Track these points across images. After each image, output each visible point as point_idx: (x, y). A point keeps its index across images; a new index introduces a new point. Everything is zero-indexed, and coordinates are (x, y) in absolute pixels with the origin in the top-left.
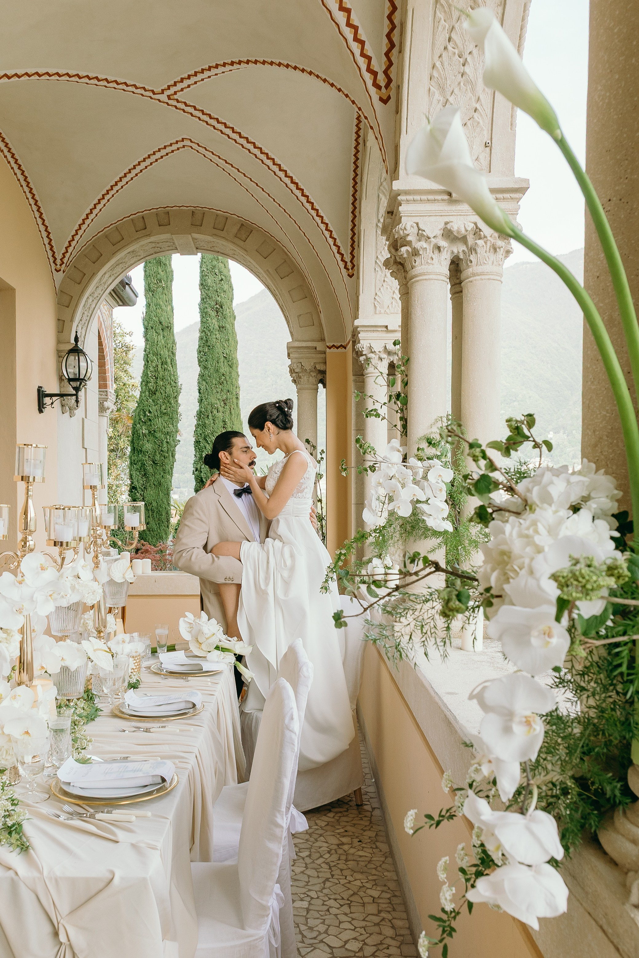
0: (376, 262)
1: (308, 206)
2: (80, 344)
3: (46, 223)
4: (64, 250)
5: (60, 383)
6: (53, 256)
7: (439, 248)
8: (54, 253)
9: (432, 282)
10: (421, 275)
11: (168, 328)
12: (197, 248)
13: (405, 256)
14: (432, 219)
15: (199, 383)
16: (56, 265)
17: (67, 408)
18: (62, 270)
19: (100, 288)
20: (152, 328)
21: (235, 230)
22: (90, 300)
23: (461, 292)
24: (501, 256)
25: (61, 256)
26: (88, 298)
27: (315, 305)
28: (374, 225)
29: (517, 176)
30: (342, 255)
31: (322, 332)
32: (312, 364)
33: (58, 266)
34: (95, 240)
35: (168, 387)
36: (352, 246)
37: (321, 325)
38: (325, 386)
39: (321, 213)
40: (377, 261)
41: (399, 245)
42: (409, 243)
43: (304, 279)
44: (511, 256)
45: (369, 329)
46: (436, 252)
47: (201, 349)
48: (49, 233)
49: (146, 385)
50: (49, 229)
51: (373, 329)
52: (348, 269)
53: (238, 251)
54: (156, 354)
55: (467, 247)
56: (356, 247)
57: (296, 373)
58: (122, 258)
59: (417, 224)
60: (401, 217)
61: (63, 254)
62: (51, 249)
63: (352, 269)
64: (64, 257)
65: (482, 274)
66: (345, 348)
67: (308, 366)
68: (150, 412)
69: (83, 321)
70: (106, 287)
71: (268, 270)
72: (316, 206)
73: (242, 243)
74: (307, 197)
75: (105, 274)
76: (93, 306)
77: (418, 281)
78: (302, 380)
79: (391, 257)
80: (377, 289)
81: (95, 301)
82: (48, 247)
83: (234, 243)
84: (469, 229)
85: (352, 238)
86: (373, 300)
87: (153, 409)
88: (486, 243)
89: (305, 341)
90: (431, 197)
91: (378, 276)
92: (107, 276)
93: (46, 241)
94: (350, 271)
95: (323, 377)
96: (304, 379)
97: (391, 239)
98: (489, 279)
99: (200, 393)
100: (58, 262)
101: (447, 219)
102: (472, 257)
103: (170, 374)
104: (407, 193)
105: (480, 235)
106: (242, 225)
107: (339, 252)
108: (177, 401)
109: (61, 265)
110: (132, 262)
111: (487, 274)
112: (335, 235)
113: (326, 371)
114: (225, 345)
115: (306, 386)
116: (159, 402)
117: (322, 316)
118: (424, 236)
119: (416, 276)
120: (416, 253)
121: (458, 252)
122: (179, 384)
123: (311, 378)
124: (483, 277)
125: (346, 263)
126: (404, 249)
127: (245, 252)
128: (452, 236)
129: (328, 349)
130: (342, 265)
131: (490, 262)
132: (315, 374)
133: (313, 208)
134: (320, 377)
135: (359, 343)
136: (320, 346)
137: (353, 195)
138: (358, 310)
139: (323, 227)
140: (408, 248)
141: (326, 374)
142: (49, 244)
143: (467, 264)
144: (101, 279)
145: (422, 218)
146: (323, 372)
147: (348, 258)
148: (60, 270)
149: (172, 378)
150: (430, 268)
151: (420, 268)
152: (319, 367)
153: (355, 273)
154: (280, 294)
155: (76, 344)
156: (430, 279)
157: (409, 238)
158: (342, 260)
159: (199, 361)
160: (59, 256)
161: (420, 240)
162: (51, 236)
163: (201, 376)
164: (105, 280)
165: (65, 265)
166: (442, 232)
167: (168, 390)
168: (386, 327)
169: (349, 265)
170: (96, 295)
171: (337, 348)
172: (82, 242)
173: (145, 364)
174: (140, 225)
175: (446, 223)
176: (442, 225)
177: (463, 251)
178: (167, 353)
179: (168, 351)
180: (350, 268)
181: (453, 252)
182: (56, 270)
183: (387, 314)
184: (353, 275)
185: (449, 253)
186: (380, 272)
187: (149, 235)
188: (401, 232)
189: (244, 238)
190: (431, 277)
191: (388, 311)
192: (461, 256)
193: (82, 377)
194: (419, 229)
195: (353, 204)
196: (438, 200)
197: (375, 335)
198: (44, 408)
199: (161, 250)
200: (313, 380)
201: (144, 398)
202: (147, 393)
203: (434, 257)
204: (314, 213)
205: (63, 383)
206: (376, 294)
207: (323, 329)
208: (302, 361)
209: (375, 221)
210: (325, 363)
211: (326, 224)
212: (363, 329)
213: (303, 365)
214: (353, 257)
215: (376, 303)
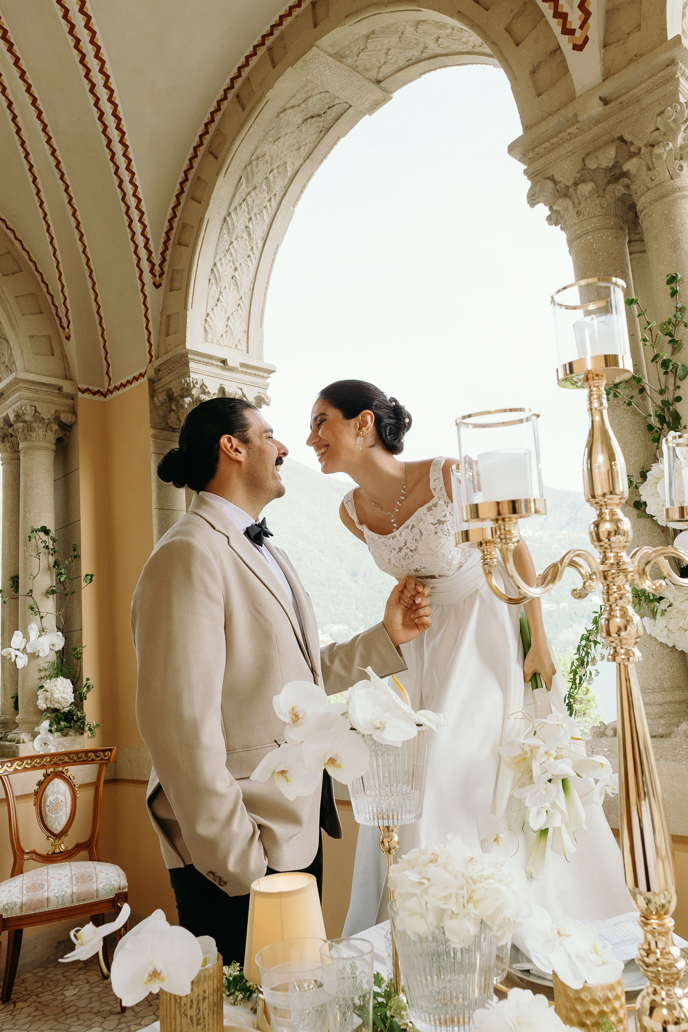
0: (213, 270)
28: (222, 218)
30: (150, 253)
31: (67, 367)
32: (53, 412)
36: (165, 243)
37: (66, 358)
40: (215, 270)
45: (202, 359)
51: (206, 361)
52: (154, 276)
63: (161, 275)
66: (105, 396)
67: (47, 413)
78: (34, 434)
80: (210, 308)
85: (167, 233)
86: (203, 322)
89: (42, 375)
91: (212, 291)
94: (157, 278)
96: (39, 432)
115: (42, 444)
117: (72, 343)
119: (682, 189)
120: (682, 155)
123: (49, 432)
125: (153, 265)
129: (80, 394)
130: (145, 266)
135: (189, 375)
136: (67, 387)
147: (157, 260)
152: (63, 418)
153: (165, 282)
158: (149, 260)
168: (224, 361)
169: (156, 269)
171: (94, 394)
180: (157, 273)
183: (220, 345)
184: (160, 285)
186: (214, 286)
200: (51, 436)
206: (208, 315)
207: (68, 364)
208: (36, 404)
209: (224, 213)
210: (74, 413)
211: (139, 200)
212: (195, 358)
213: (36, 411)
214: (164, 260)
215: (207, 326)
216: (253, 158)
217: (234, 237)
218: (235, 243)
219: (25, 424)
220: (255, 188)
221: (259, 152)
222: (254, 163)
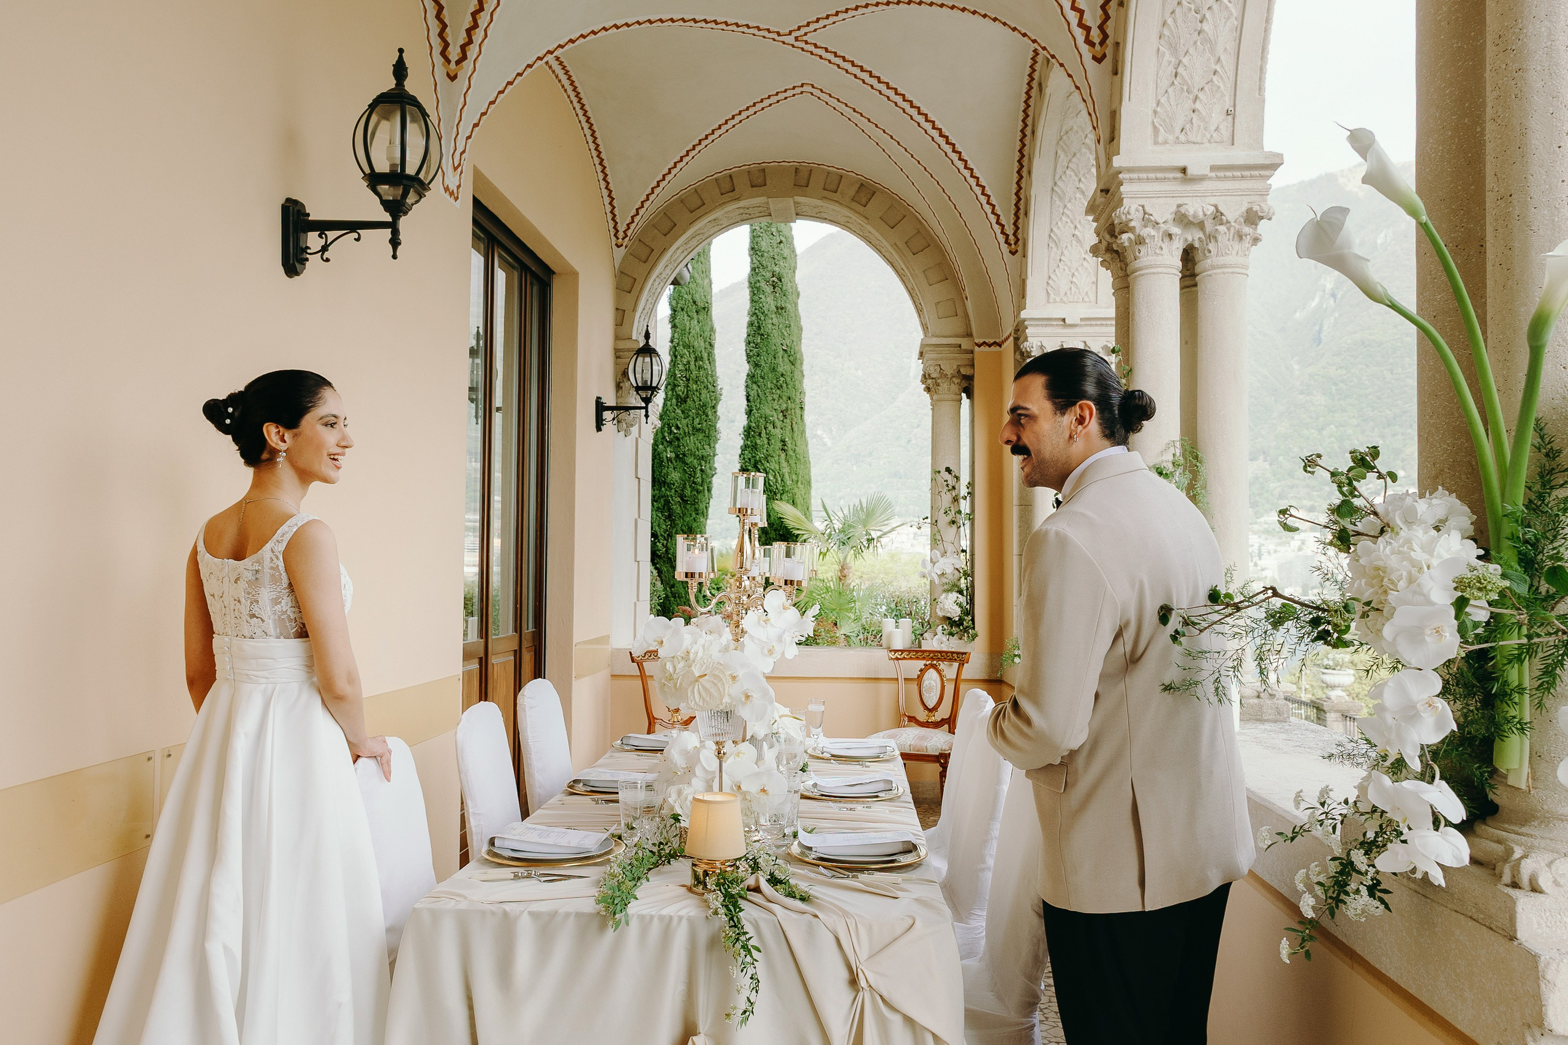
0: (1050, 235)
1: (960, 165)
2: (651, 342)
3: (611, 186)
4: (629, 220)
5: (617, 391)
6: (615, 228)
7: (1170, 236)
8: (616, 223)
9: (1161, 276)
10: (1147, 267)
11: (704, 310)
12: (797, 214)
13: (1126, 244)
14: (1161, 201)
15: (747, 386)
16: (618, 238)
17: (625, 425)
18: (624, 245)
19: (670, 266)
20: (683, 310)
21: (852, 192)
22: (657, 283)
23: (1195, 285)
24: (1247, 245)
25: (624, 227)
26: (655, 280)
27: (959, 289)
28: (1049, 189)
29: (1267, 148)
30: (1003, 226)
31: (968, 325)
32: (955, 367)
33: (620, 240)
34: (667, 205)
35: (704, 392)
36: (1016, 215)
37: (967, 315)
38: (970, 396)
39: (977, 173)
40: (1052, 235)
41: (1117, 230)
42: (1132, 230)
43: (944, 255)
44: (1260, 244)
45: (1040, 323)
46: (1167, 240)
47: (751, 339)
48: (613, 199)
49: (673, 390)
50: (614, 195)
51: (1045, 323)
52: (1010, 245)
53: (855, 217)
54: (687, 346)
55: (1204, 234)
56: (1022, 215)
57: (933, 378)
58: (700, 229)
59: (1143, 207)
60: (1123, 199)
61: (628, 225)
62: (613, 219)
63: (1016, 243)
64: (629, 228)
65: (1224, 266)
66: (1000, 346)
67: (949, 370)
68: (678, 428)
69: (646, 311)
70: (676, 265)
71: (895, 244)
72: (971, 164)
73: (861, 209)
74: (960, 153)
75: (677, 249)
76: (659, 290)
77: (1143, 275)
78: (940, 388)
79: (1100, 242)
80: (1051, 271)
81: (662, 284)
82: (610, 216)
83: (851, 209)
84: (1209, 213)
85: (1016, 205)
86: (1045, 285)
87: (683, 423)
88: (1229, 229)
89: (945, 337)
90: (1159, 175)
91: (1053, 254)
92: (679, 251)
93: (608, 208)
94: (1013, 246)
95: (970, 384)
96: (944, 385)
97: (1102, 221)
98: (1232, 273)
99: (748, 400)
100: (621, 235)
101: (1180, 201)
102: (1211, 246)
103: (708, 374)
104: (1130, 170)
105: (1221, 219)
106: (862, 185)
107: (998, 223)
108: (715, 412)
109: (623, 239)
110: (711, 233)
111: (1231, 266)
112: (993, 200)
113: (973, 376)
114: (785, 333)
115: (946, 397)
116: (690, 413)
117: (969, 304)
118: (1151, 221)
119: (1140, 269)
120: (1140, 241)
121: (1193, 240)
122: (719, 387)
123: (952, 385)
124: (1225, 270)
125: (1007, 236)
126: (1125, 237)
127: (865, 221)
128: (1186, 221)
129: (976, 348)
130: (1002, 239)
131: (1234, 253)
132: (959, 381)
133: (966, 167)
134: (965, 384)
135: (1026, 339)
136: (966, 344)
137: (1020, 151)
138: (1024, 297)
139: (978, 190)
140: (1130, 235)
141: (973, 380)
142: (612, 212)
143: (1205, 255)
144: (671, 256)
145: (1148, 200)
146: (969, 379)
147: (1010, 230)
148: (622, 245)
149: (710, 379)
150: (1159, 260)
151: (1145, 259)
152: (963, 371)
153: (1020, 249)
154: (911, 274)
155: (647, 342)
156: (1158, 273)
157: (1132, 224)
158: (1003, 232)
159: (748, 355)
160: (622, 228)
161: (1145, 226)
162: (615, 203)
163: (751, 377)
164: (676, 257)
165: (628, 238)
166: (1173, 216)
167: (703, 396)
168: (1064, 320)
169: (1012, 238)
170: (663, 276)
171: (990, 345)
172: (652, 209)
173: (672, 361)
174: (727, 186)
175: (1179, 206)
176: (1174, 209)
177: (1199, 238)
178: (702, 344)
179: (705, 342)
180: (1012, 242)
181: (1186, 240)
182: (616, 245)
183: (1064, 303)
184: (1017, 251)
185: (1181, 241)
186: (1055, 249)
187: (738, 199)
188: (1123, 217)
189: (864, 201)
190: (1160, 270)
191: (1065, 299)
192: (1197, 245)
193: (654, 385)
194: (1145, 213)
195: (1019, 161)
196: (1169, 179)
197: (1049, 330)
198: (603, 425)
199: (750, 217)
200: (955, 388)
201: (670, 408)
202: (674, 401)
203: (1163, 246)
204: (967, 173)
205: (620, 392)
206: (1050, 277)
207: (969, 321)
208: (940, 362)
209: (1050, 184)
210: (973, 366)
211: (983, 187)
212: (1032, 323)
213: (941, 369)
214: (1017, 228)
215: (1049, 289)
216: (1062, 134)
217: (1066, 200)
218: (1069, 205)
219: (934, 380)
220: (1075, 155)
221: (1065, 128)
222: (1065, 137)
